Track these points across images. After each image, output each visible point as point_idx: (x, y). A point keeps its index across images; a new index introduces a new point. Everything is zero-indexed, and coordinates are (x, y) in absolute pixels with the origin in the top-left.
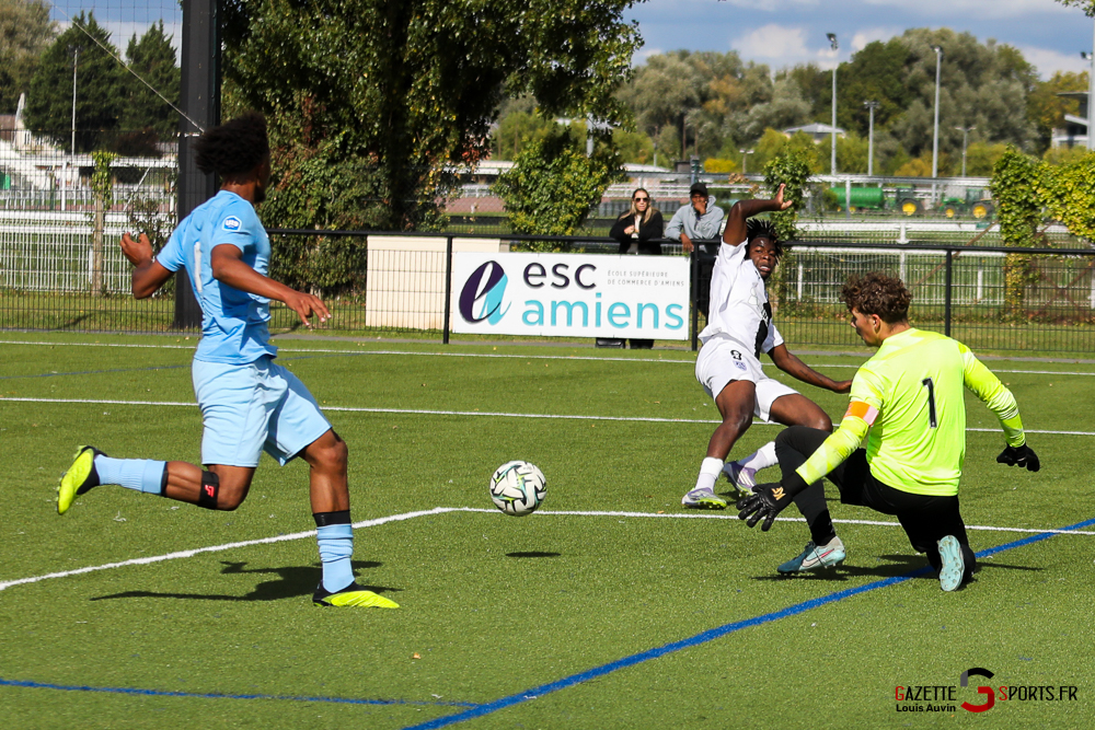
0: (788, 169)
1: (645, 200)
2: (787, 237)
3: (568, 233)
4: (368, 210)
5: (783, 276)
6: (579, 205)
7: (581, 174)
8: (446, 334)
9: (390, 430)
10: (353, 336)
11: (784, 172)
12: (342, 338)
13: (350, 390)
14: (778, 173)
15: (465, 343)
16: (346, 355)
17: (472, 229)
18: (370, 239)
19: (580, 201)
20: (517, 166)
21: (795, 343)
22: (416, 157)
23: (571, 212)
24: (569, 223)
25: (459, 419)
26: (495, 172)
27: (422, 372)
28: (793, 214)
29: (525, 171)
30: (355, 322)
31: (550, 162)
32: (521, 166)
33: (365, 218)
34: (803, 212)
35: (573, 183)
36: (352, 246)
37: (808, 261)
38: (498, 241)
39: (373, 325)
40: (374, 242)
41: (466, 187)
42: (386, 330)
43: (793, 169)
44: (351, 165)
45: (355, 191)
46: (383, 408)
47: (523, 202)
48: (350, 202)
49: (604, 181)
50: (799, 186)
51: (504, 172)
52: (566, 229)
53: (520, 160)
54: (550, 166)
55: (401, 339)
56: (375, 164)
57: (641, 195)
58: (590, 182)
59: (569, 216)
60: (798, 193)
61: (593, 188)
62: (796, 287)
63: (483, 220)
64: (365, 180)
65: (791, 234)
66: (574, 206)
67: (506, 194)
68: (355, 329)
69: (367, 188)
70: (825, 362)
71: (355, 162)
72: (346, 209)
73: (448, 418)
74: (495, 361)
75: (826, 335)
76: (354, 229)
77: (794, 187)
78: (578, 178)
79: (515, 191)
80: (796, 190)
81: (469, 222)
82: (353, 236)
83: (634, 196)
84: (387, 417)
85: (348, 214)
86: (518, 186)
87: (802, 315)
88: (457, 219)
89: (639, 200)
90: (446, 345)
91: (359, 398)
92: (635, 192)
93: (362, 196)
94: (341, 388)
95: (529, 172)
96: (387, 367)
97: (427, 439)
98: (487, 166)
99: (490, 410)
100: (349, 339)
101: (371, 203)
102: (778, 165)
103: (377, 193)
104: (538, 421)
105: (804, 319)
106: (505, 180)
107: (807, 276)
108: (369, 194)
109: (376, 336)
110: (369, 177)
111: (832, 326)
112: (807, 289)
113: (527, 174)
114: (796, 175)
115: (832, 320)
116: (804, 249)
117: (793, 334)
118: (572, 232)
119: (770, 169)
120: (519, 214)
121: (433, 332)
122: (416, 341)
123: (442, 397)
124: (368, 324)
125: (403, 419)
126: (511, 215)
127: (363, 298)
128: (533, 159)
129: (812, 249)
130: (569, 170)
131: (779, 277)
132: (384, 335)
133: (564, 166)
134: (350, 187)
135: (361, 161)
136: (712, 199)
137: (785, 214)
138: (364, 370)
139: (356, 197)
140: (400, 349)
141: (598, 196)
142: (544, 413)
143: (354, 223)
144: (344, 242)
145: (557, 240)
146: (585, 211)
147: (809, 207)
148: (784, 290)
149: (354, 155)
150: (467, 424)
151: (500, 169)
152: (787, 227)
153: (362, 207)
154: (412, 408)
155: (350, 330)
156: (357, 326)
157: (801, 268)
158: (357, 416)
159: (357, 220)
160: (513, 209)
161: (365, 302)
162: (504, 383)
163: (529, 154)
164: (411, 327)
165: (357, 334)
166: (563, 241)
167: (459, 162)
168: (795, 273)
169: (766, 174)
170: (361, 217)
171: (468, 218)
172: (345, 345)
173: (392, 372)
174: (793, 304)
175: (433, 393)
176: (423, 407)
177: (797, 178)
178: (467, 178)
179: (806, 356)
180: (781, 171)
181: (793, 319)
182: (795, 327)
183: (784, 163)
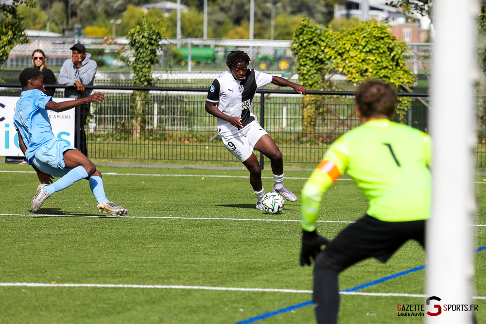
0: (146, 35)
1: (41, 58)
2: (146, 83)
5: (143, 111)
11: (143, 37)
14: (138, 38)
21: (152, 159)
28: (149, 67)
34: (157, 65)
37: (161, 101)
43: (149, 35)
50: (154, 47)
57: (38, 55)
60: (153, 52)
62: (152, 119)
65: (149, 81)
70: (174, 173)
75: (175, 153)
77: (150, 48)
80: (152, 50)
83: (33, 55)
87: (156, 139)
89: (36, 58)
102: (139, 32)
105: (159, 142)
107: (161, 112)
111: (179, 147)
112: (160, 121)
114: (152, 39)
115: (179, 143)
116: (159, 92)
117: (151, 152)
119: (132, 34)
129: (164, 92)
131: (140, 112)
136: (88, 55)
137: (144, 67)
147: (161, 61)
148: (144, 121)
152: (145, 76)
157: (156, 105)
168: (152, 109)
169: (130, 38)
174: (151, 131)
177: (153, 42)
179: (160, 169)
180: (141, 36)
181: (151, 142)
182: (152, 148)
183: (143, 30)
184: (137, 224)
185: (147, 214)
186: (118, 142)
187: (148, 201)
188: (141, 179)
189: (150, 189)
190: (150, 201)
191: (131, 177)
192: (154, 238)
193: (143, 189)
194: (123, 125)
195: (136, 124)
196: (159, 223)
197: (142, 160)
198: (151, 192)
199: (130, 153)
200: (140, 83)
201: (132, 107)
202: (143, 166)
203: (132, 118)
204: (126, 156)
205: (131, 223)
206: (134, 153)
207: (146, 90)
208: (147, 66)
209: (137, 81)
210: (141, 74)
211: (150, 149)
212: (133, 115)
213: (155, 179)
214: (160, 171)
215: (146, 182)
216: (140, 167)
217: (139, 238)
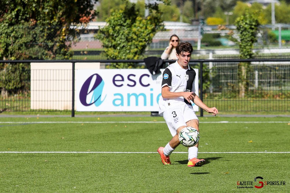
0: (248, 22)
1: (177, 41)
2: (248, 57)
3: (136, 58)
4: (31, 49)
5: (247, 77)
6: (141, 44)
7: (141, 28)
8: (73, 112)
9: (43, 163)
10: (24, 114)
11: (246, 23)
12: (19, 116)
13: (22, 142)
14: (243, 24)
15: (83, 117)
16: (21, 124)
17: (85, 58)
18: (32, 64)
19: (141, 41)
20: (108, 24)
21: (253, 111)
22: (55, 21)
23: (137, 47)
24: (136, 53)
25: (79, 156)
26: (97, 28)
27: (60, 132)
28: (251, 45)
29: (112, 27)
30: (25, 107)
31: (125, 22)
32: (110, 24)
33: (30, 53)
34: (256, 43)
35: (137, 33)
36: (23, 68)
37: (262, 69)
38: (99, 64)
39: (35, 108)
40: (34, 66)
41: (82, 36)
42: (41, 111)
43: (250, 22)
44: (21, 26)
45: (24, 40)
46: (40, 151)
47: (112, 43)
48: (21, 45)
49: (153, 31)
50: (254, 31)
51: (101, 28)
52: (135, 56)
53: (110, 21)
54: (125, 24)
55: (50, 116)
56: (34, 25)
57: (174, 38)
58: (146, 32)
59: (136, 50)
60: (254, 35)
61: (147, 35)
62: (254, 82)
63: (91, 53)
64: (29, 33)
65: (250, 55)
66: (138, 44)
67: (103, 39)
68: (25, 111)
69: (30, 38)
70: (269, 121)
71: (23, 24)
72: (19, 49)
73: (74, 156)
74: (99, 125)
75: (269, 106)
76: (23, 59)
77: (251, 31)
78: (140, 30)
79: (107, 37)
80: (252, 33)
81: (84, 54)
82: (23, 63)
83: (171, 39)
84: (41, 156)
85: (20, 52)
86: (109, 35)
87: (256, 97)
88: (78, 53)
89: (173, 41)
90: (73, 118)
91: (27, 146)
92: (172, 37)
93: (27, 42)
94: (18, 142)
95: (115, 27)
96: (42, 131)
97: (63, 166)
98: (93, 25)
99: (96, 150)
100: (22, 116)
101: (32, 46)
102: (242, 20)
103: (35, 40)
104: (120, 155)
105: (258, 99)
106: (102, 32)
107: (260, 77)
108: (31, 41)
109: (36, 114)
110: (31, 32)
111: (272, 102)
112: (260, 83)
113: (114, 29)
114: (252, 25)
115: (272, 99)
116: (257, 63)
117: (252, 106)
118: (138, 58)
119: (238, 22)
120: (110, 49)
121: (66, 111)
122: (57, 116)
123: (71, 145)
124: (32, 108)
125: (50, 157)
126: (106, 50)
127: (29, 95)
128: (117, 21)
129: (262, 63)
130: (135, 26)
131: (245, 77)
132: (40, 114)
133: (132, 24)
134: (21, 38)
135: (26, 24)
137: (247, 45)
138: (30, 132)
139: (24, 43)
140: (49, 121)
141: (150, 39)
142: (124, 151)
143: (24, 56)
144: (19, 66)
145: (130, 62)
146: (144, 47)
147: (259, 41)
148: (247, 84)
149: (23, 21)
150: (84, 158)
151: (99, 27)
152: (248, 52)
153: (27, 47)
154: (55, 151)
155: (22, 111)
156: (26, 109)
157: (256, 73)
158: (26, 156)
159: (25, 54)
160: (107, 47)
161: (30, 97)
162: (103, 136)
163: (114, 18)
164: (55, 109)
165: (27, 114)
166: (133, 62)
167: (78, 23)
168: (253, 75)
169: (237, 25)
170: (27, 53)
171: (83, 52)
172: (20, 119)
173: (45, 132)
174: (252, 91)
175: (66, 142)
176: (60, 150)
177: (253, 27)
178: (83, 31)
179: (259, 118)
180: (244, 23)
181: (252, 99)
182: (253, 103)
183: (245, 19)
184: (243, 157)
185: (249, 150)
186: (229, 99)
187: (250, 141)
188: (245, 125)
189: (251, 132)
190: (251, 141)
191: (238, 124)
192: (254, 167)
193: (246, 132)
194: (233, 87)
195: (242, 86)
196: (257, 156)
197: (246, 112)
198: (252, 134)
199: (237, 107)
200: (244, 57)
201: (239, 74)
202: (247, 116)
203: (239, 82)
204: (235, 109)
205: (237, 157)
206: (240, 107)
207: (249, 62)
208: (249, 44)
209: (243, 56)
210: (244, 50)
211: (252, 104)
212: (240, 80)
213: (256, 125)
214: (259, 119)
215: (249, 127)
216: (244, 117)
217: (243, 167)
